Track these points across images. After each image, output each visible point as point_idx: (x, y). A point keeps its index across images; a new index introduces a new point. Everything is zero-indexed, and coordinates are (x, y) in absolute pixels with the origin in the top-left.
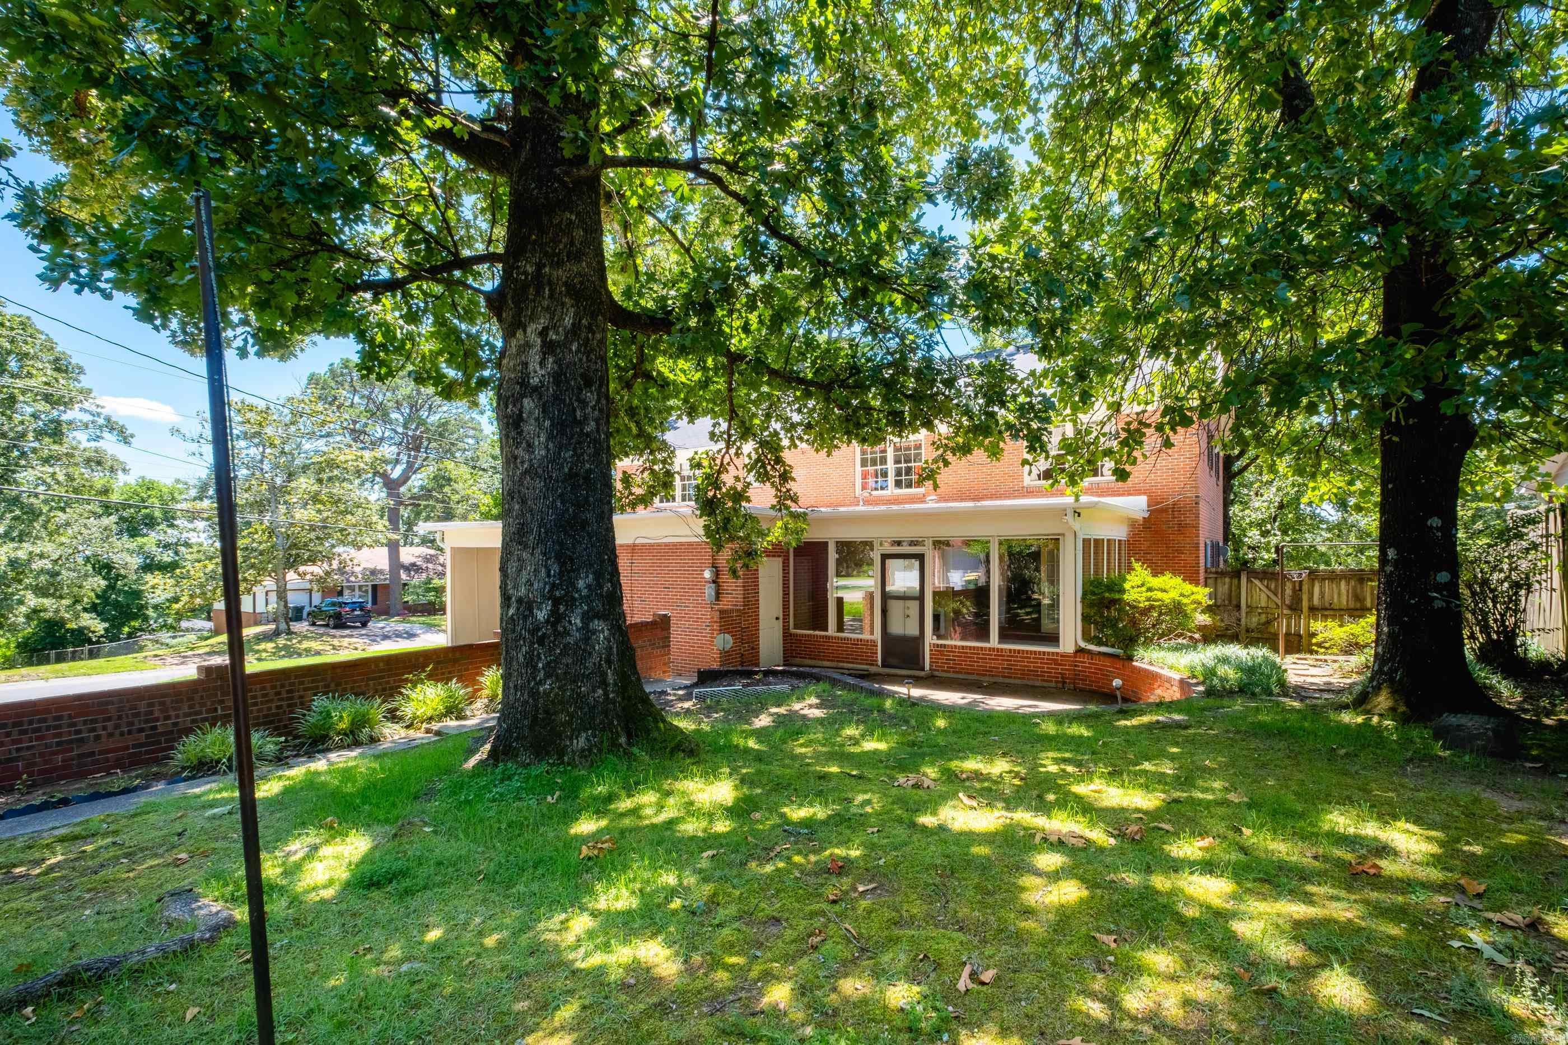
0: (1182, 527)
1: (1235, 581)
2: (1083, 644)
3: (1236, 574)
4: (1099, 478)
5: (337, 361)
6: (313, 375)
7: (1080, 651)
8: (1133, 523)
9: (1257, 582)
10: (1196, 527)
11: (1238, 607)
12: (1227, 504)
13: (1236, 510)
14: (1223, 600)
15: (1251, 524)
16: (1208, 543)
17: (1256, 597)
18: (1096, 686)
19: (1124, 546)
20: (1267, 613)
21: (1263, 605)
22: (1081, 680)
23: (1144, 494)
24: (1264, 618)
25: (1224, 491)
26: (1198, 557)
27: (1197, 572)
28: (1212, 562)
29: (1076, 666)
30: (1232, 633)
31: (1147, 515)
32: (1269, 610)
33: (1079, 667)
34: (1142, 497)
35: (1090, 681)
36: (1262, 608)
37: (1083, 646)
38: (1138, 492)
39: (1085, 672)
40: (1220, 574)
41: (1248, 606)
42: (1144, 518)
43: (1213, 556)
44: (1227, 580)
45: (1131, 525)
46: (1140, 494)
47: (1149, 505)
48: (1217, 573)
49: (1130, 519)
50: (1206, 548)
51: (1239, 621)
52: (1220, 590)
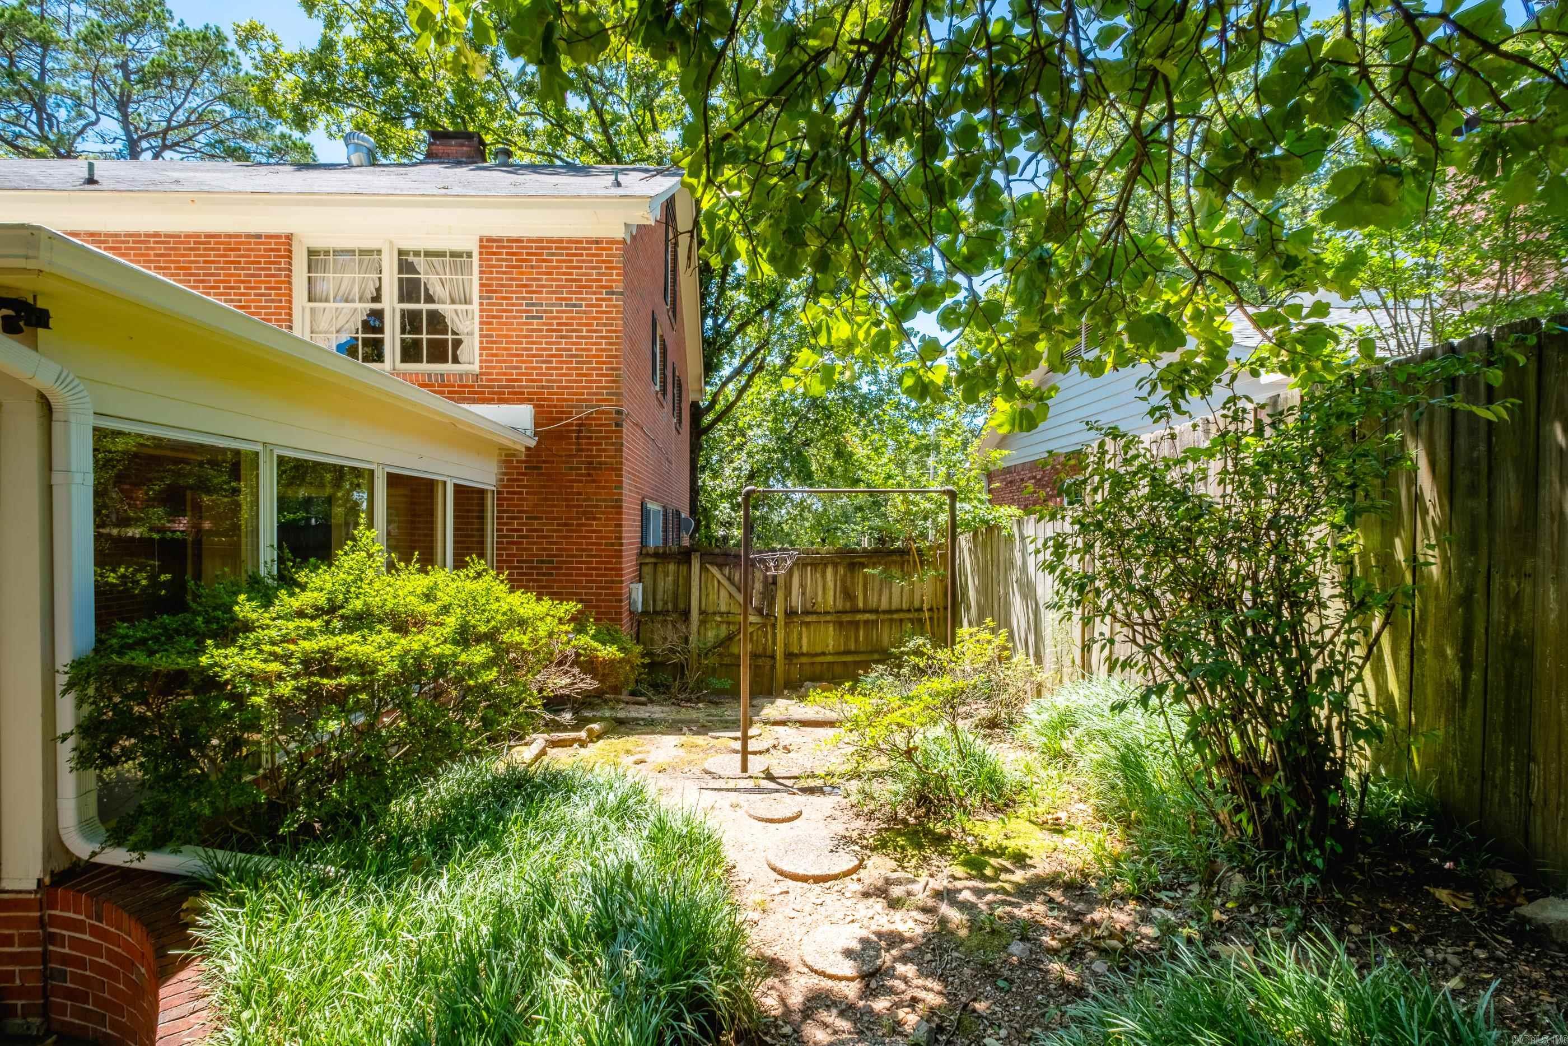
0: (593, 470)
1: (684, 569)
2: (81, 848)
3: (684, 557)
4: (448, 367)
7: (67, 876)
8: (508, 458)
9: (715, 571)
10: (618, 470)
11: (686, 614)
12: (694, 470)
13: (705, 478)
14: (666, 603)
15: (722, 496)
16: (653, 506)
17: (713, 597)
18: (115, 1025)
19: (489, 502)
20: (729, 623)
21: (723, 608)
22: (70, 994)
23: (529, 401)
24: (723, 631)
25: (692, 451)
26: (620, 526)
27: (619, 555)
28: (665, 540)
29: (52, 939)
30: (675, 665)
31: (532, 443)
32: (731, 618)
33: (60, 941)
34: (523, 407)
35: (98, 1001)
36: (721, 614)
37: (85, 856)
38: (516, 397)
39: (80, 963)
40: (661, 557)
41: (702, 612)
42: (528, 449)
43: (665, 530)
44: (672, 567)
45: (505, 461)
46: (521, 401)
47: (537, 425)
48: (656, 555)
49: (502, 448)
50: (645, 514)
51: (686, 640)
52: (661, 584)
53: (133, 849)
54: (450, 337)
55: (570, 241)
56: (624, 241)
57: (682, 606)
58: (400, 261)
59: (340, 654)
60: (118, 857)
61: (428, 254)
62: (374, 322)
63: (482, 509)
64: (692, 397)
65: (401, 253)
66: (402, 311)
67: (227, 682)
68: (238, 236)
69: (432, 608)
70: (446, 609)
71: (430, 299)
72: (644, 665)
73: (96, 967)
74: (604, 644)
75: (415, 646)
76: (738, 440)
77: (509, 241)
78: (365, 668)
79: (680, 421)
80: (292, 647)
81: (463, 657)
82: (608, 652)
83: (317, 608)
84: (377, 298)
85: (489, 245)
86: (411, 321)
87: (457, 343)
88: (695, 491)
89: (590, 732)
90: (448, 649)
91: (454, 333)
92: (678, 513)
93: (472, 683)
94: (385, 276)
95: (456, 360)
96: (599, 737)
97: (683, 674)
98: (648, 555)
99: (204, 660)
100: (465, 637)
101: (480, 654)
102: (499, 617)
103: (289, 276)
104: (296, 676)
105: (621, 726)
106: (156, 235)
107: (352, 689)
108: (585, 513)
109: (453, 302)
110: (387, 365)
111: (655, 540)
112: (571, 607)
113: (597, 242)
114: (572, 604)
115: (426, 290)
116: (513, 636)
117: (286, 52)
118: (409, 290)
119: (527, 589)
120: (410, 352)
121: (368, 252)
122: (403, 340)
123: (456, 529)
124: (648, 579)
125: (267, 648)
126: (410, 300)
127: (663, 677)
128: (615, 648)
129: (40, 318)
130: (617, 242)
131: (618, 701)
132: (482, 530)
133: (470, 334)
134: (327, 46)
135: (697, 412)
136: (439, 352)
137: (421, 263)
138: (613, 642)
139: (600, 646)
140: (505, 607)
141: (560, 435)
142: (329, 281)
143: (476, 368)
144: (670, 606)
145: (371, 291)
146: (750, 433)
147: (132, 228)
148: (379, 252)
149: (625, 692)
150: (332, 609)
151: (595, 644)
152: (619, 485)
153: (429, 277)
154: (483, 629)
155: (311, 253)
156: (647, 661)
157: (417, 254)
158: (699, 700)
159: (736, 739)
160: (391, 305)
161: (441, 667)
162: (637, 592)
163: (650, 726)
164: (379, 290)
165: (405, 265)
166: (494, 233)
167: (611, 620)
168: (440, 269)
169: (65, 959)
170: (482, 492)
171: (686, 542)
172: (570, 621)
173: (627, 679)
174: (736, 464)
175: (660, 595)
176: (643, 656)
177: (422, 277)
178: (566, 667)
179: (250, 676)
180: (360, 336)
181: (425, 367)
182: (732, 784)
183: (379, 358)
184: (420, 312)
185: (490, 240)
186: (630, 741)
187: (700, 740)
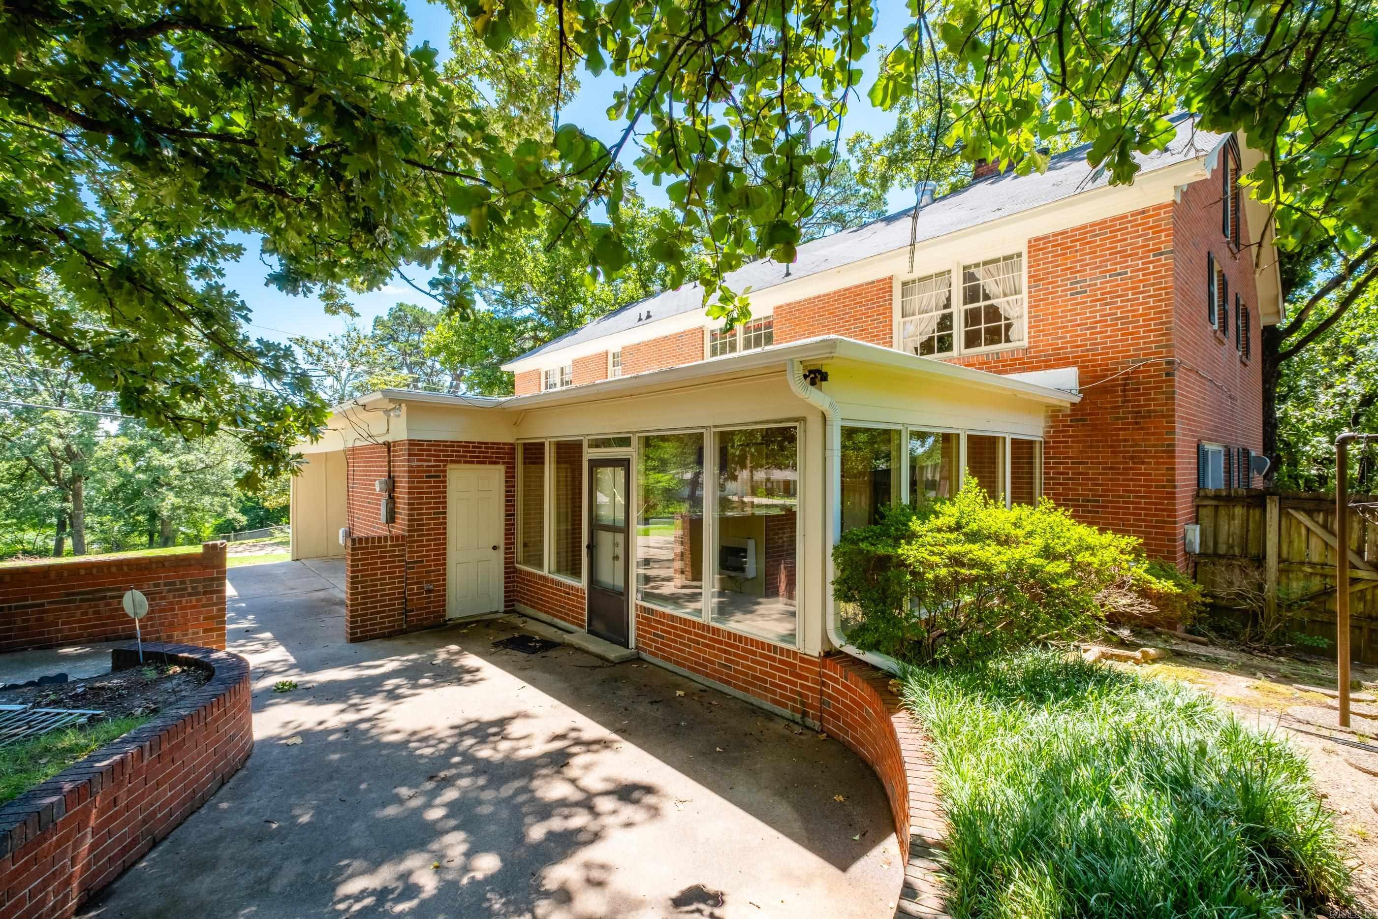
0: (1141, 419)
1: (1256, 513)
2: (837, 642)
3: (1257, 500)
4: (1002, 346)
5: (394, 306)
6: (377, 318)
7: (831, 654)
8: (1054, 414)
9: (1302, 517)
10: (1170, 417)
11: (1260, 561)
12: (1269, 400)
13: (1288, 409)
14: (1231, 547)
15: (1316, 428)
16: (1210, 447)
17: (1299, 544)
18: (853, 737)
19: (1037, 451)
20: (1325, 576)
21: (1315, 558)
22: (832, 715)
23: (1074, 363)
24: (1316, 584)
25: (1265, 381)
26: (1173, 469)
27: (1172, 496)
28: (1229, 482)
29: (824, 684)
30: (1245, 612)
31: (1077, 400)
32: (1327, 570)
33: (828, 686)
34: (1069, 369)
35: (844, 722)
36: (1312, 565)
37: (838, 646)
38: (1062, 362)
39: (837, 700)
40: (1224, 500)
41: (1281, 560)
42: (1073, 404)
43: (1228, 471)
44: (1239, 511)
45: (1052, 416)
46: (1066, 365)
47: (1081, 383)
48: (1217, 497)
49: (1048, 406)
50: (1201, 455)
51: (1261, 588)
52: (1224, 528)
53: (859, 648)
54: (1003, 323)
55: (1114, 219)
56: (1174, 202)
57: (1253, 551)
58: (964, 274)
59: (970, 556)
60: (851, 650)
61: (985, 263)
62: (945, 322)
63: (1031, 457)
64: (1264, 321)
65: (965, 268)
66: (966, 311)
67: (910, 565)
68: (861, 285)
69: (1020, 532)
70: (1030, 534)
71: (987, 297)
72: (1204, 604)
73: (844, 704)
74: (1158, 577)
75: (1017, 556)
76: (1342, 360)
77: (1054, 236)
78: (986, 566)
79: (1247, 352)
80: (943, 549)
81: (1049, 568)
82: (1164, 586)
83: (949, 527)
84: (947, 305)
85: (1036, 245)
86: (972, 317)
87: (1008, 327)
88: (1270, 424)
89: (1145, 655)
90: (1039, 561)
91: (1006, 319)
92: (1246, 452)
93: (1055, 586)
94: (954, 289)
95: (1008, 340)
96: (1154, 661)
97: (1255, 623)
98: (1206, 497)
99: (900, 551)
100: (1048, 553)
101: (1062, 567)
102: (1073, 542)
103: (891, 304)
104: (946, 566)
105: (1177, 657)
106: (819, 297)
107: (977, 578)
108: (1132, 458)
109: (1005, 295)
110: (955, 353)
111: (1215, 481)
112: (1133, 541)
113: (1143, 212)
114: (1133, 538)
115: (984, 290)
116: (1083, 557)
117: (876, 143)
118: (972, 294)
119: (1090, 524)
120: (972, 340)
121: (942, 274)
122: (966, 332)
123: (1012, 473)
124: (1208, 522)
125: (929, 548)
126: (972, 302)
127: (1227, 621)
128: (1170, 583)
129: (824, 377)
130: (1166, 206)
131: (1173, 636)
132: (1031, 473)
133: (1020, 317)
134: (902, 125)
135: (1272, 336)
136: (994, 336)
137: (979, 272)
138: (1168, 577)
139: (1154, 580)
140: (1076, 536)
141: (1105, 390)
142: (917, 300)
143: (1025, 343)
144: (1237, 551)
145: (943, 302)
146: (1362, 349)
147: (806, 296)
148: (949, 271)
149: (1180, 628)
150: (958, 527)
151: (1149, 577)
152: (1172, 431)
153: (987, 283)
154: (1062, 550)
155: (904, 284)
156: (1209, 600)
157: (977, 265)
158: (1279, 653)
159: (1334, 697)
160: (958, 309)
161: (1034, 571)
162: (1194, 534)
163: (1215, 663)
164: (949, 299)
165: (969, 276)
166: (1040, 234)
167: (1164, 558)
168: (995, 273)
169: (830, 696)
170: (1031, 443)
171: (1258, 483)
172: (1130, 553)
173: (1184, 612)
174: (1338, 389)
175: (1222, 538)
176: (1204, 596)
177: (981, 282)
178: (1123, 591)
179: (921, 562)
180: (936, 334)
181: (983, 349)
182: (1327, 733)
183: (949, 348)
184: (980, 308)
185: (1037, 240)
186: (1191, 672)
187: (1281, 688)
